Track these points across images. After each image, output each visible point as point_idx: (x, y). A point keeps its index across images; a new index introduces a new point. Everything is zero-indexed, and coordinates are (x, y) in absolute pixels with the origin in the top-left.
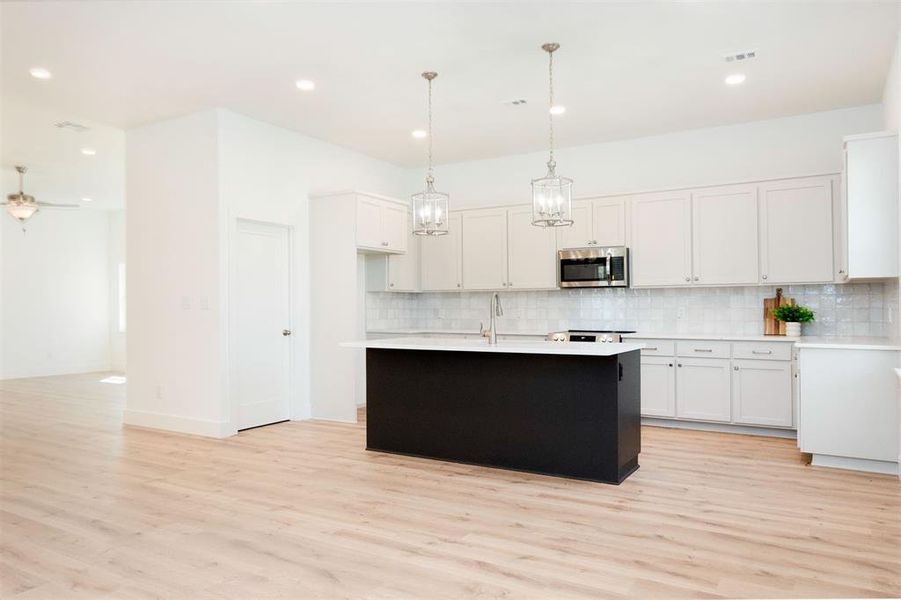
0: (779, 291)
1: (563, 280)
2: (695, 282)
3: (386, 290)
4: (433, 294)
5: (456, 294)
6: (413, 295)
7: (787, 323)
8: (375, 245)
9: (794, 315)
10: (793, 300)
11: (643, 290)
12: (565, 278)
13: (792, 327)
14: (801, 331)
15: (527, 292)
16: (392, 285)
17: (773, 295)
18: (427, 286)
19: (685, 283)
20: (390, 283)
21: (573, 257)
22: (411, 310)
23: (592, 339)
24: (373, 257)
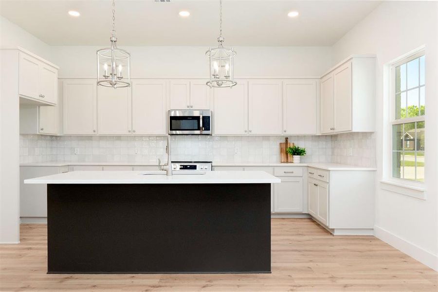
0: (287, 139)
1: (171, 129)
2: (250, 133)
3: (38, 133)
4: (70, 137)
5: (89, 138)
6: (53, 138)
7: (294, 156)
8: (34, 95)
9: (297, 152)
10: (293, 144)
11: (224, 138)
12: (173, 128)
13: (296, 158)
14: (300, 160)
15: (142, 137)
16: (42, 129)
17: (283, 141)
18: (67, 131)
19: (244, 133)
20: (41, 127)
21: (178, 115)
22: (51, 148)
23: (194, 167)
24: (28, 106)
